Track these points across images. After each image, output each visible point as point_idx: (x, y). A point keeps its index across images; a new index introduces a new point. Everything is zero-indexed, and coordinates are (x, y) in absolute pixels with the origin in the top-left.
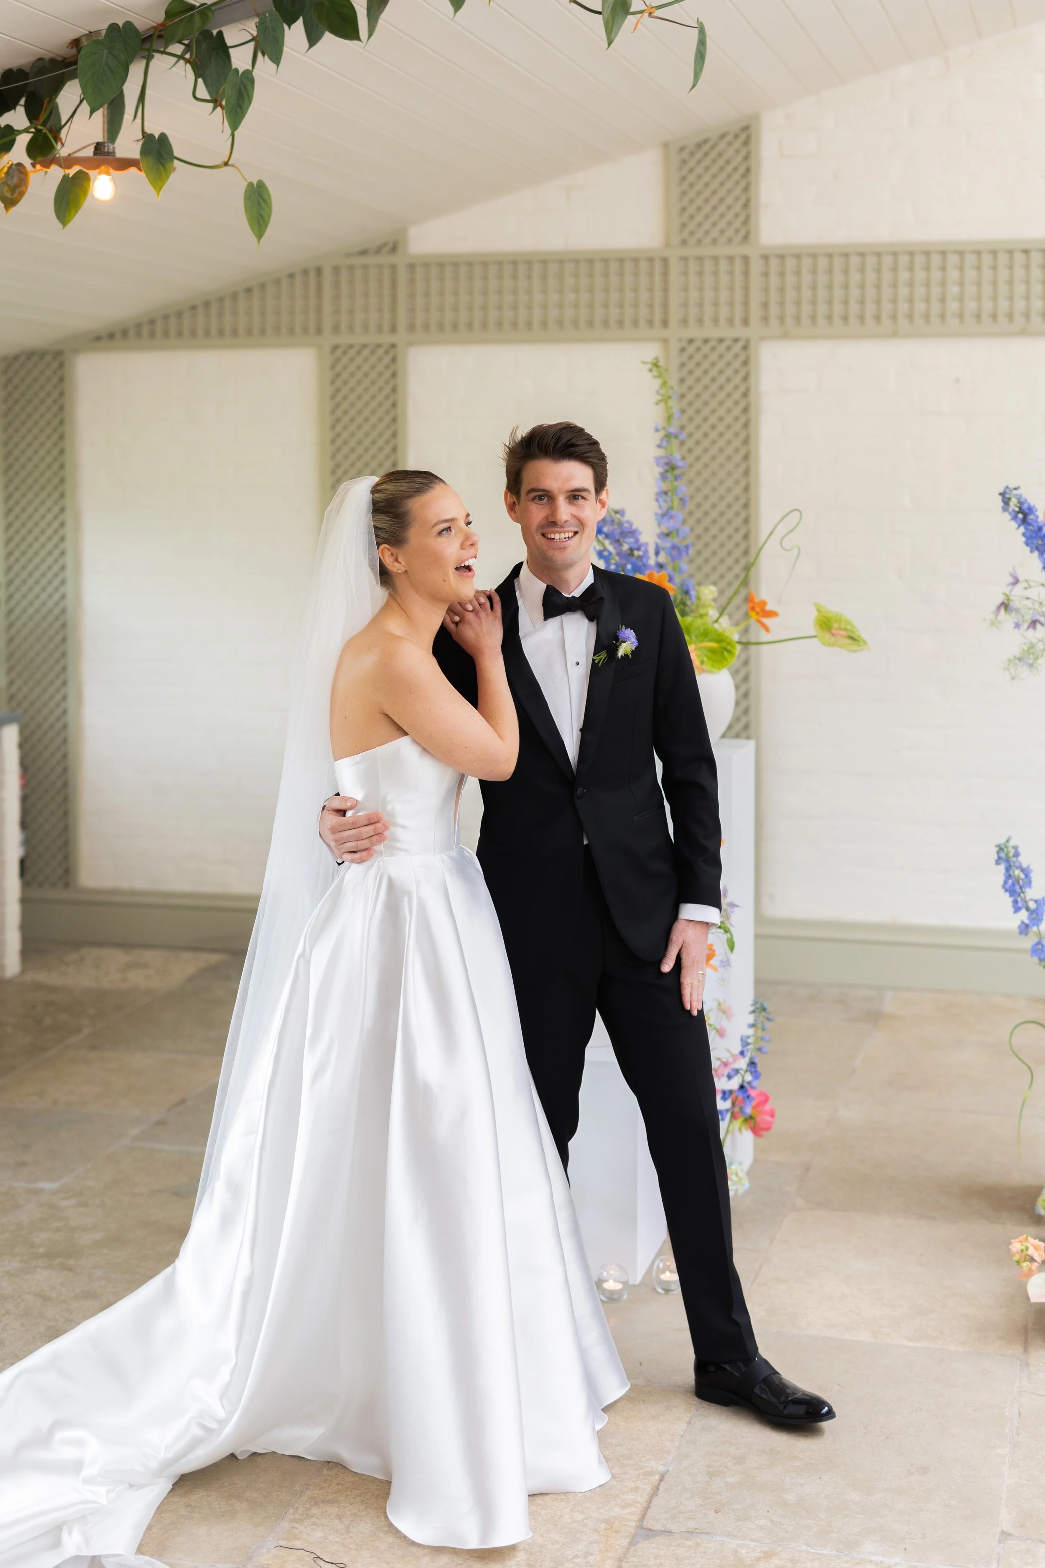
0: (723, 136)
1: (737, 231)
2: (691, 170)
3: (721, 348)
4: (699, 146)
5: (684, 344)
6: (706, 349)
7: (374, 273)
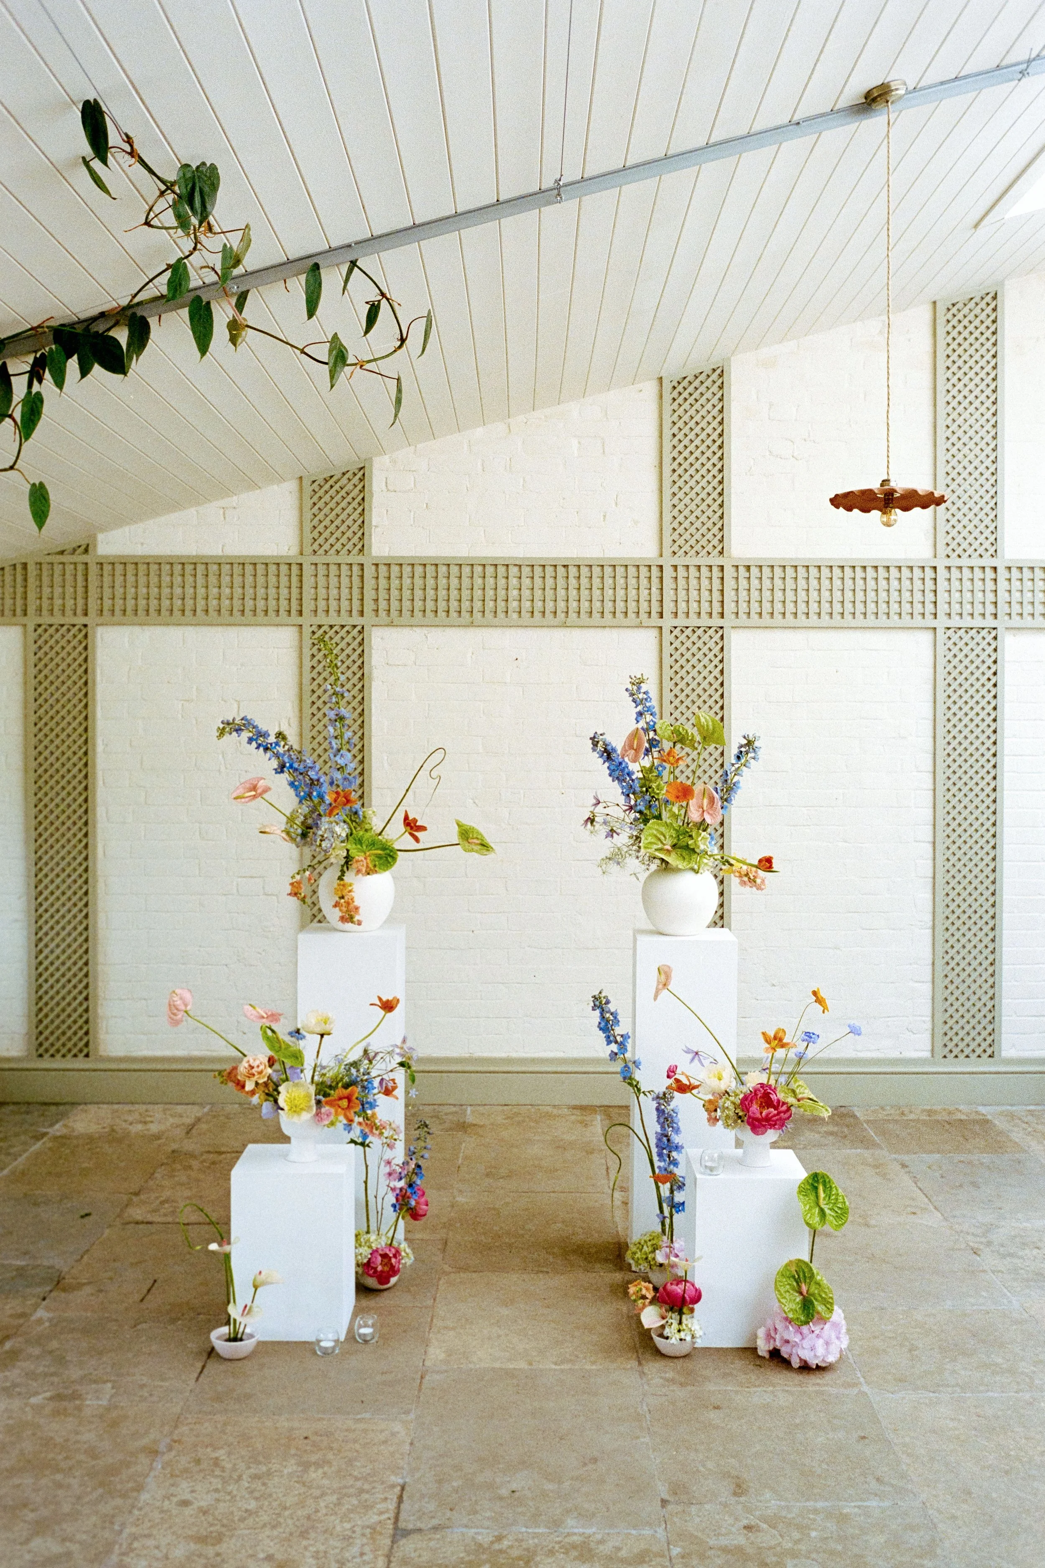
0: (344, 474)
1: (355, 545)
2: (320, 498)
3: (343, 632)
4: (326, 480)
5: (314, 628)
6: (331, 633)
7: (69, 568)
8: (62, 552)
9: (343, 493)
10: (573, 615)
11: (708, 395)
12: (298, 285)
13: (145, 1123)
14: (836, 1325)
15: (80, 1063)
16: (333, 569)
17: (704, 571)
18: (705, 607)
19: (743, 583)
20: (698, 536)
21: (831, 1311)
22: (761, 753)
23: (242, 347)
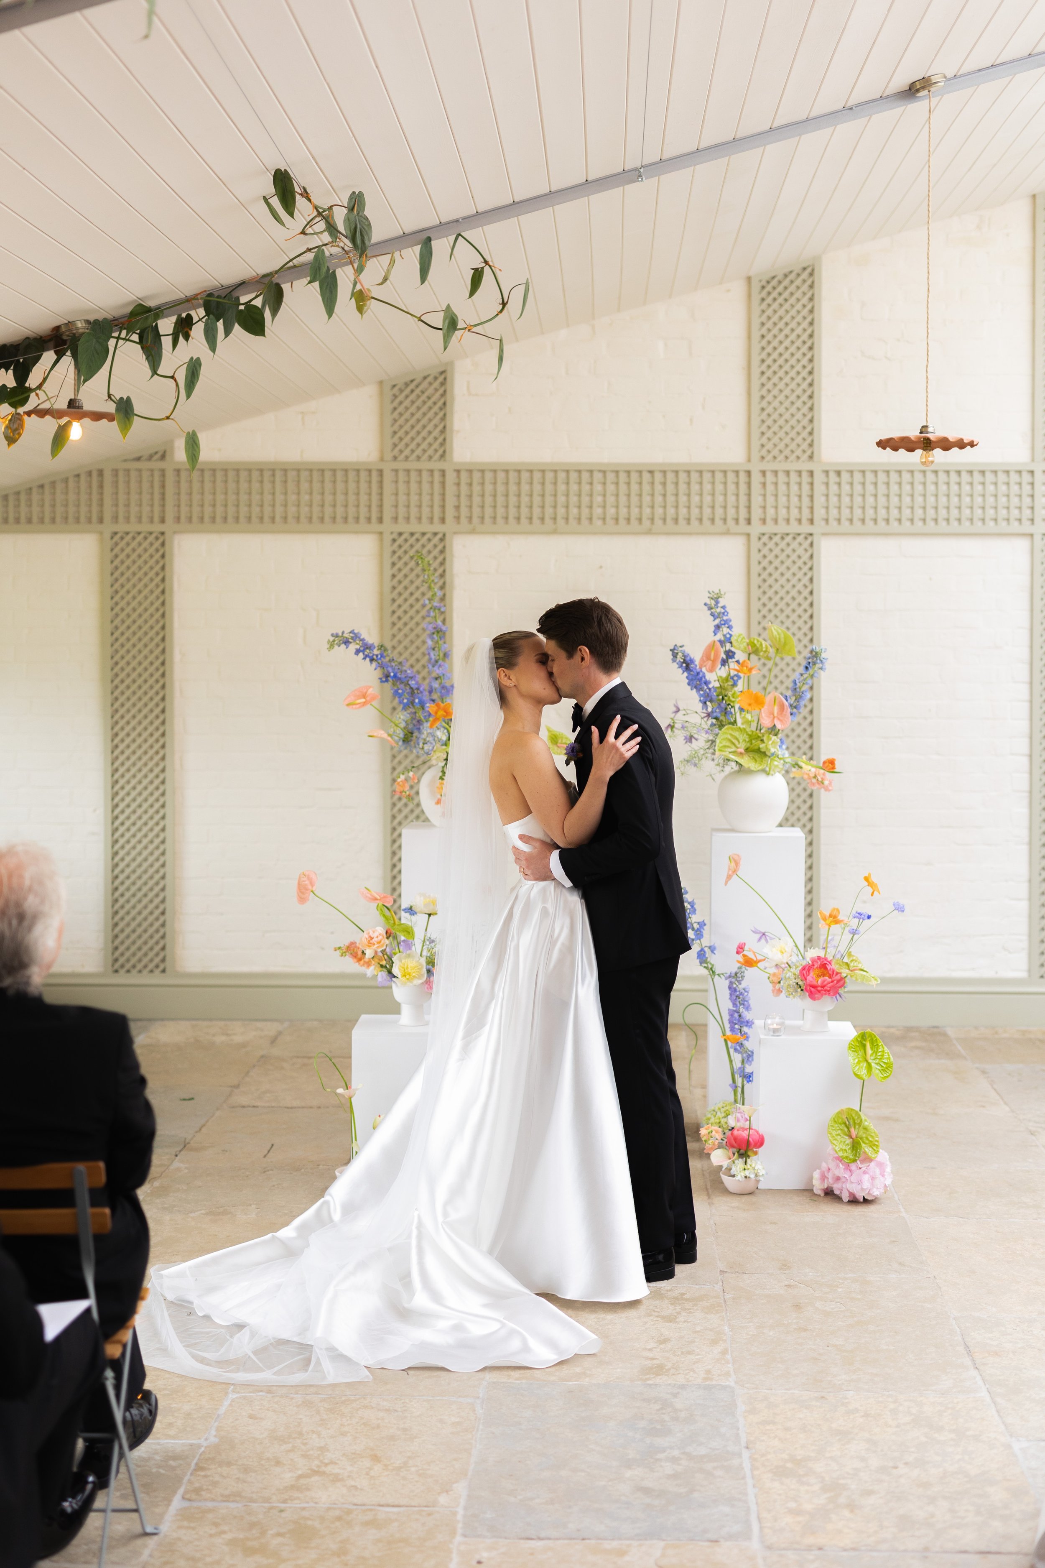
0: (425, 378)
1: (436, 451)
2: (401, 403)
3: (424, 540)
4: (407, 385)
5: (395, 536)
6: (412, 540)
7: (145, 475)
8: (138, 459)
9: (424, 397)
10: (658, 522)
11: (798, 294)
12: (413, 254)
13: (228, 1035)
14: (881, 1165)
15: (157, 979)
16: (414, 476)
17: (794, 477)
18: (794, 513)
19: (834, 488)
20: (787, 440)
21: (877, 1152)
22: (827, 665)
23: (368, 314)
